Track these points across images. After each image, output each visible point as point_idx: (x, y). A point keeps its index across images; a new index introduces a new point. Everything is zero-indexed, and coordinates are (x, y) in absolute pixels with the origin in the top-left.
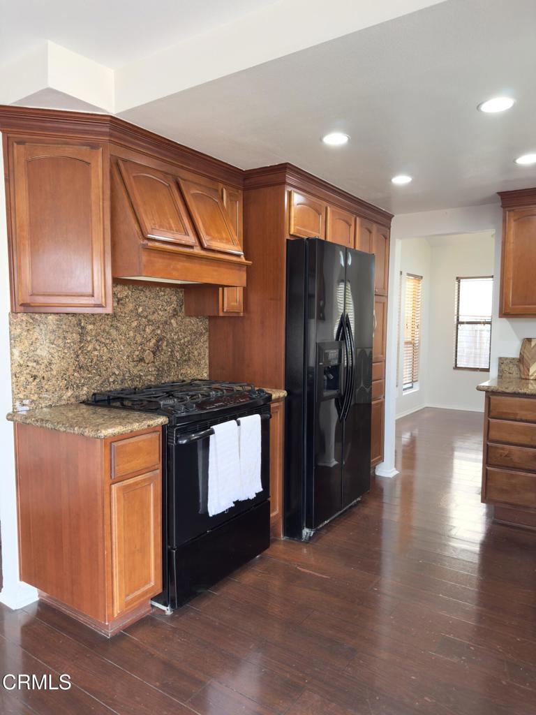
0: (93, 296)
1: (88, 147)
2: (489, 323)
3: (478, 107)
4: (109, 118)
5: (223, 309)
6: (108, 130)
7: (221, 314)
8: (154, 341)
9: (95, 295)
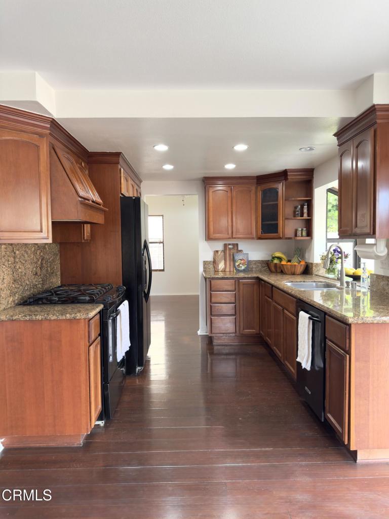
0: (42, 232)
1: (37, 136)
2: (163, 243)
3: (233, 147)
4: (51, 120)
5: (84, 238)
6: (49, 126)
7: (83, 241)
8: (40, 260)
9: (43, 231)
